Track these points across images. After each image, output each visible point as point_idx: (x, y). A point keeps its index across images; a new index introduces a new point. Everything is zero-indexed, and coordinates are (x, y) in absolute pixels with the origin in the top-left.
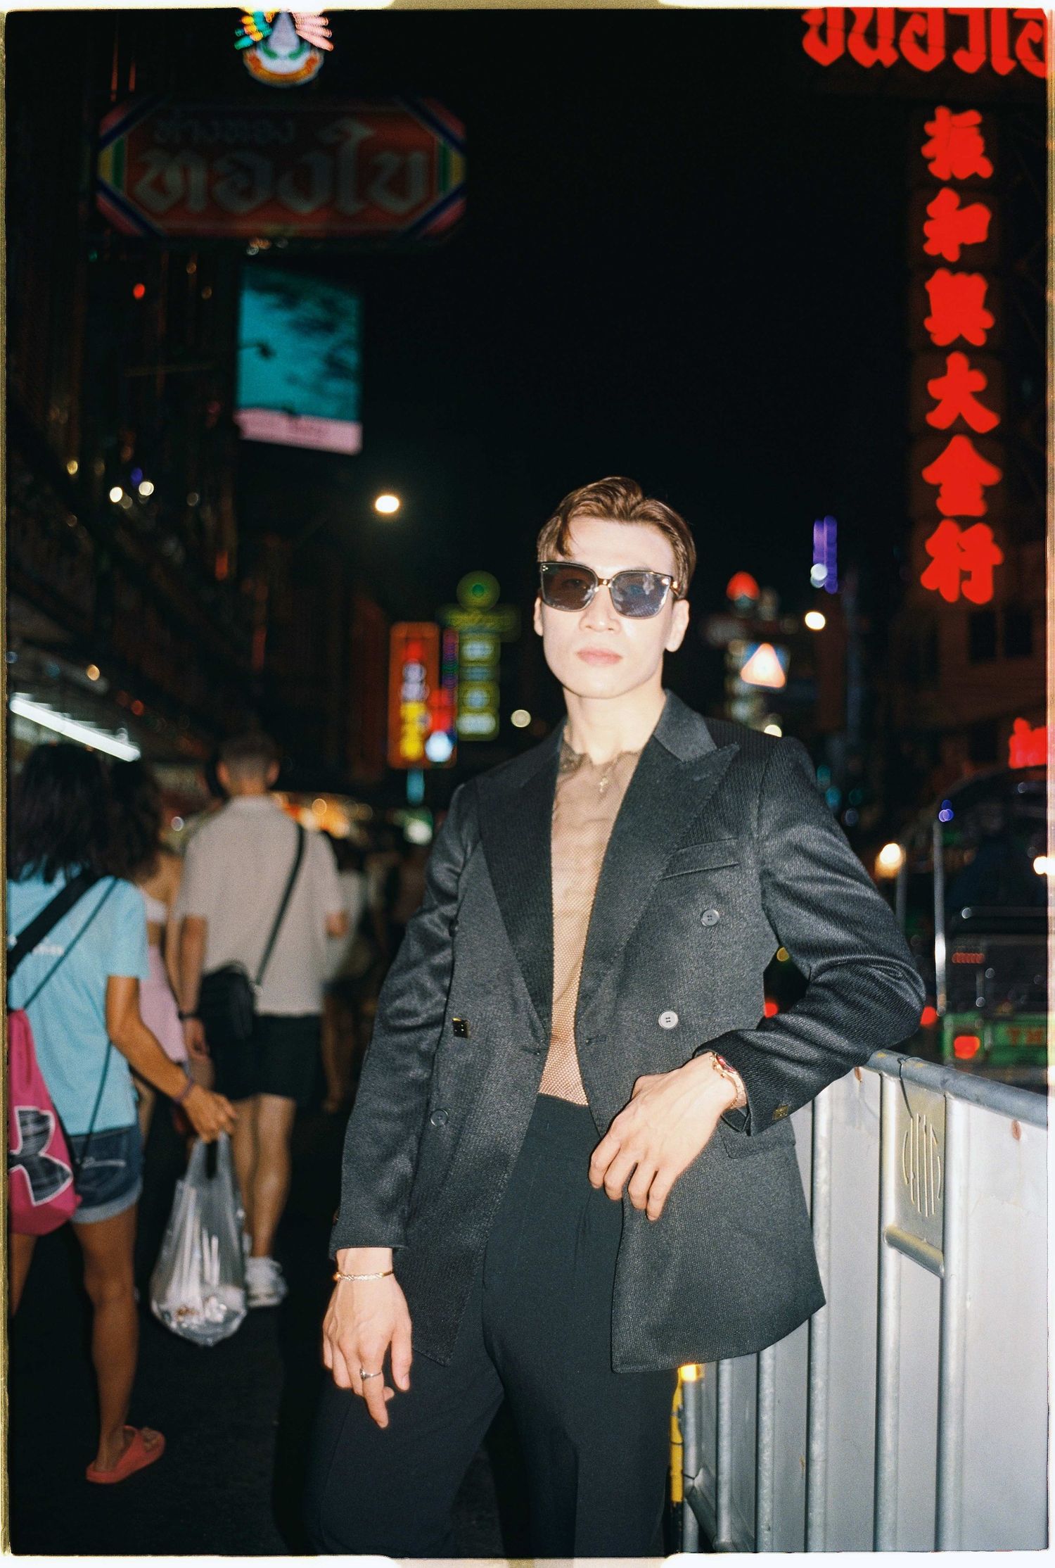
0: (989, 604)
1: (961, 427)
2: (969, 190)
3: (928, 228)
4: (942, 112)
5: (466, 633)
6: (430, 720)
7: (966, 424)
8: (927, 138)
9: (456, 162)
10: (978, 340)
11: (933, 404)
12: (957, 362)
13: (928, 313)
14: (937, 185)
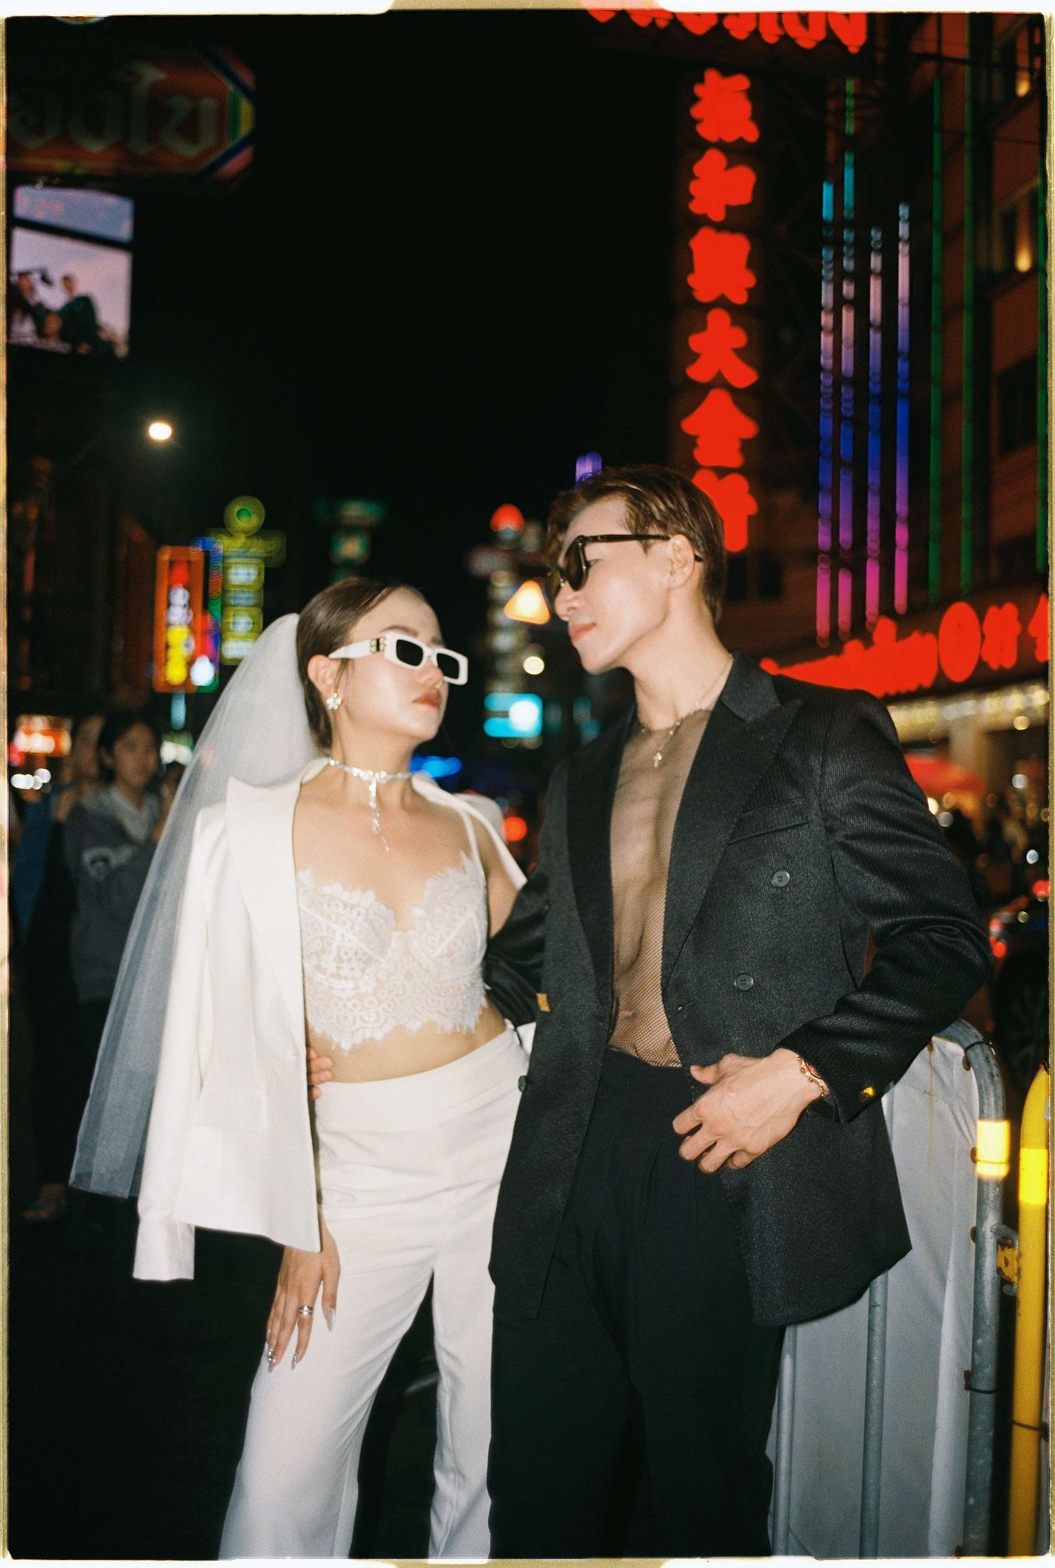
0: (743, 552)
1: (719, 382)
2: (736, 152)
3: (694, 187)
4: (711, 75)
5: (230, 557)
6: (193, 645)
7: (725, 380)
8: (695, 100)
9: (246, 109)
10: (740, 298)
11: (695, 357)
12: (718, 319)
13: (691, 269)
14: (703, 146)
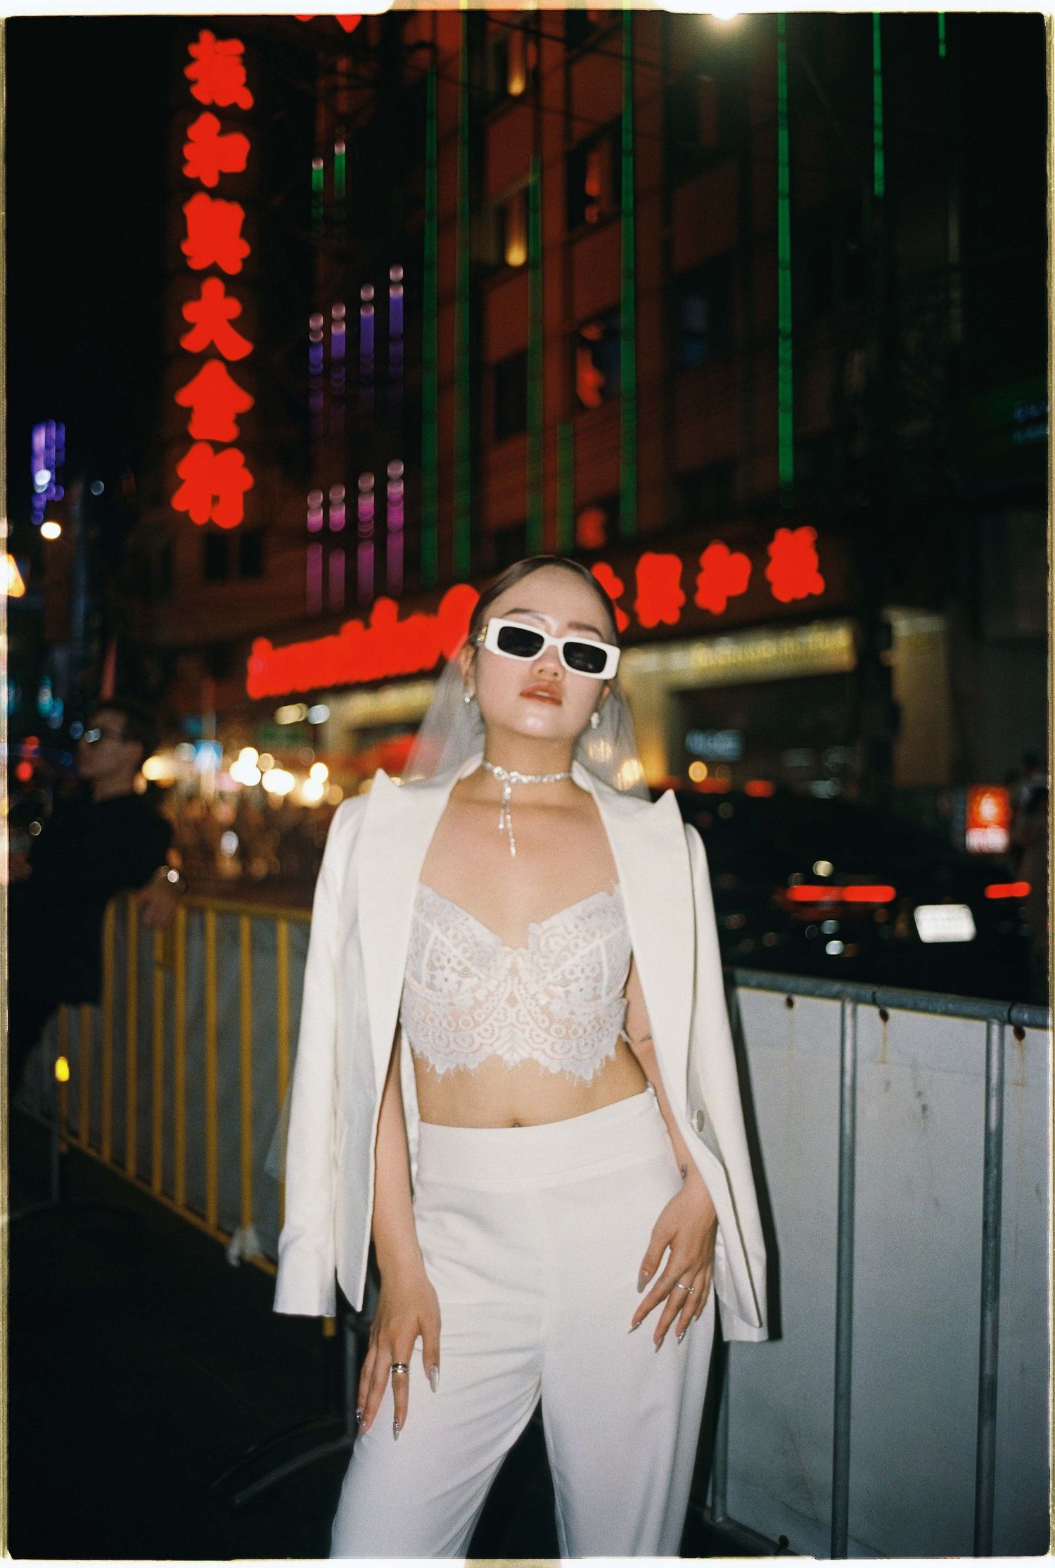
0: (236, 529)
1: (213, 353)
2: (230, 118)
3: (188, 151)
4: (206, 37)
7: (219, 351)
8: (190, 60)
10: (234, 268)
11: (189, 327)
12: (212, 288)
13: (185, 235)
14: (198, 109)
